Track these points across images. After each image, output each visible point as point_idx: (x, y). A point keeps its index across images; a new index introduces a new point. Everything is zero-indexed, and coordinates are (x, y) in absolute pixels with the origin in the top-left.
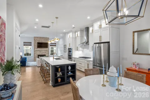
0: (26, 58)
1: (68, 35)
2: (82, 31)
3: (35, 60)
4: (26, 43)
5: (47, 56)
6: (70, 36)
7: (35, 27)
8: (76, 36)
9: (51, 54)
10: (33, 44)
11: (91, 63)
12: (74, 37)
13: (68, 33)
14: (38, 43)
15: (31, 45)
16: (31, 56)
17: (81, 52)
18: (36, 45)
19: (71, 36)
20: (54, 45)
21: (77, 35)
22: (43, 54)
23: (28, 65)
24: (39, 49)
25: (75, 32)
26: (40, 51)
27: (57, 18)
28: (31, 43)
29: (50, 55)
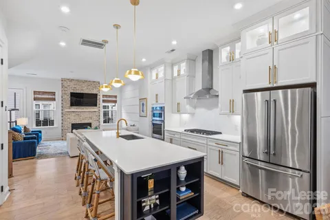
0: (40, 132)
1: (151, 72)
2: (192, 60)
3: (63, 138)
4: (39, 93)
5: (96, 128)
6: (157, 75)
7: (63, 44)
8: (176, 74)
9: (105, 122)
10: (58, 96)
11: (231, 148)
12: (169, 77)
13: (152, 67)
14: (73, 95)
15: (54, 99)
16: (55, 126)
17: (186, 117)
18: (68, 98)
19: (161, 75)
20: (112, 99)
21: (179, 71)
22: (86, 121)
23: (44, 151)
24: (74, 109)
25: (172, 65)
26: (78, 114)
27: (117, 27)
28: (54, 94)
29: (102, 123)
